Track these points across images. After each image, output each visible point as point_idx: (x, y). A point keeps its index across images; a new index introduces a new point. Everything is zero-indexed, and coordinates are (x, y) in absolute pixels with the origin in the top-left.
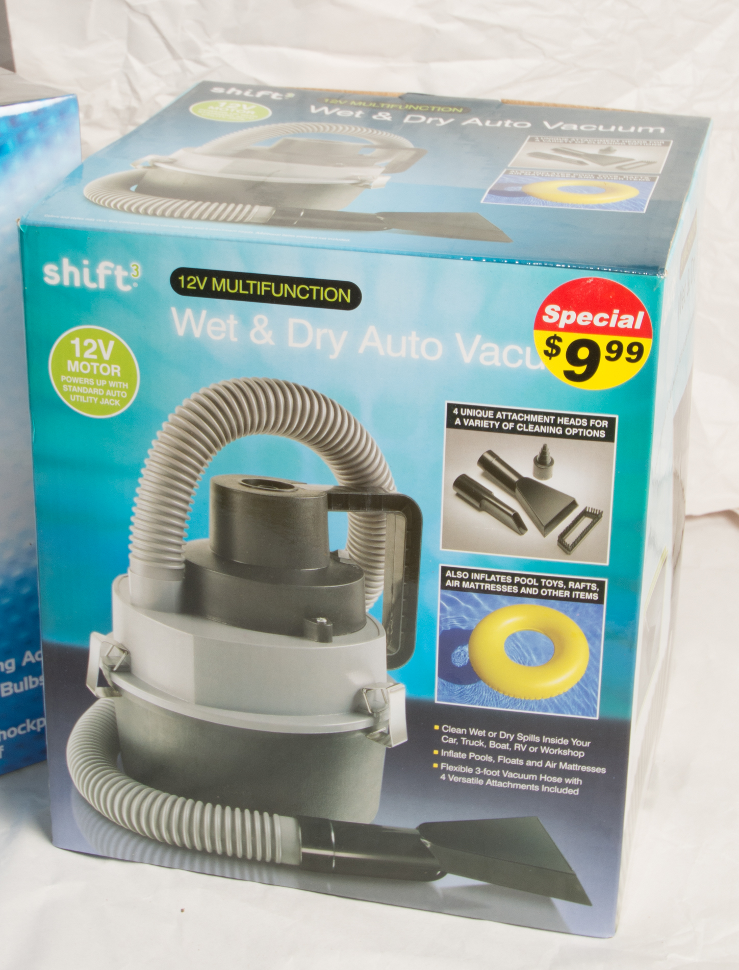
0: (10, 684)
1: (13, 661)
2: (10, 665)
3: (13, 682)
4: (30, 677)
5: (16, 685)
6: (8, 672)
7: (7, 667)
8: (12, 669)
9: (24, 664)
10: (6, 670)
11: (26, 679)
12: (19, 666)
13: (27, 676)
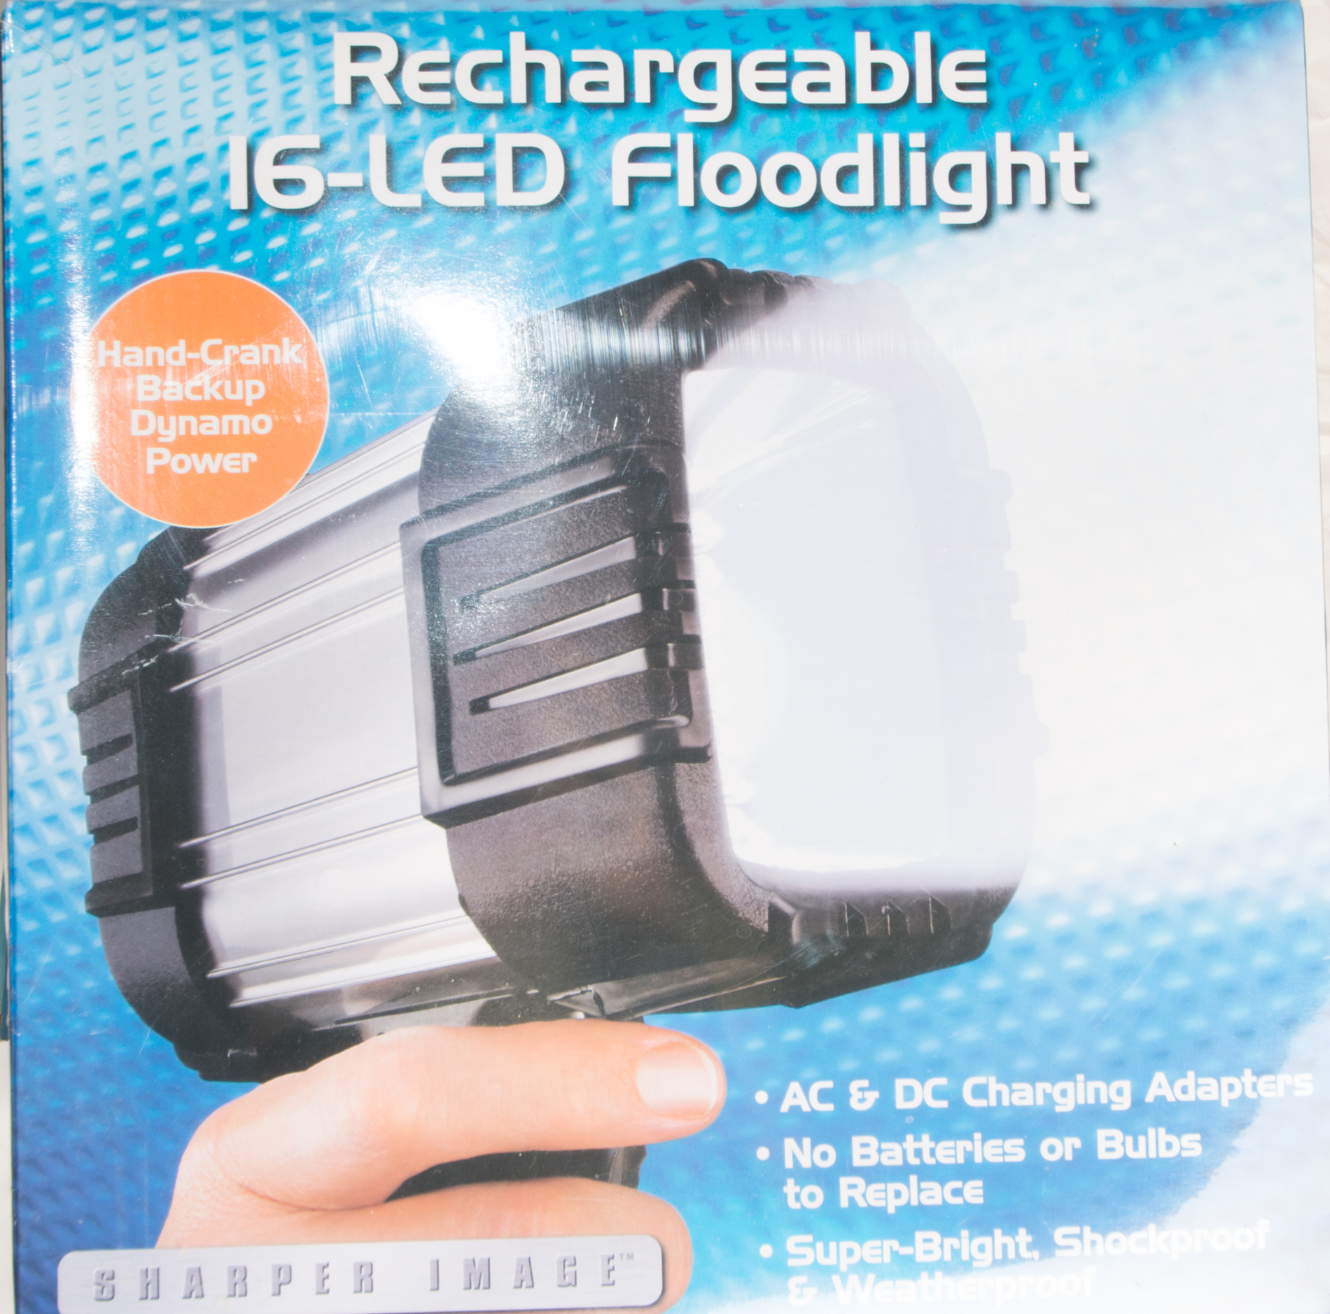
0: (1117, 1133)
1: (1126, 1085)
2: (1120, 1092)
3: (1126, 1132)
4: (1162, 1131)
5: (1129, 1140)
6: (1114, 1108)
7: (1114, 1097)
8: (1123, 1103)
9: (1149, 1098)
10: (1110, 1102)
11: (1151, 1131)
12: (1138, 1102)
13: (1157, 1125)
